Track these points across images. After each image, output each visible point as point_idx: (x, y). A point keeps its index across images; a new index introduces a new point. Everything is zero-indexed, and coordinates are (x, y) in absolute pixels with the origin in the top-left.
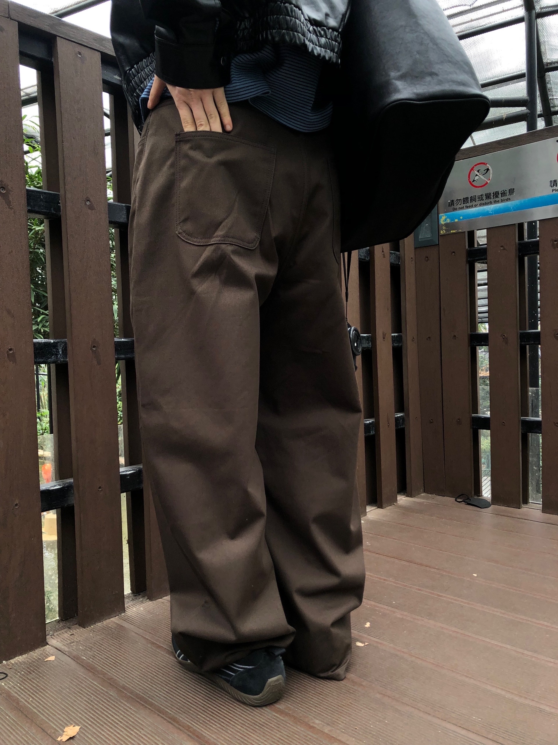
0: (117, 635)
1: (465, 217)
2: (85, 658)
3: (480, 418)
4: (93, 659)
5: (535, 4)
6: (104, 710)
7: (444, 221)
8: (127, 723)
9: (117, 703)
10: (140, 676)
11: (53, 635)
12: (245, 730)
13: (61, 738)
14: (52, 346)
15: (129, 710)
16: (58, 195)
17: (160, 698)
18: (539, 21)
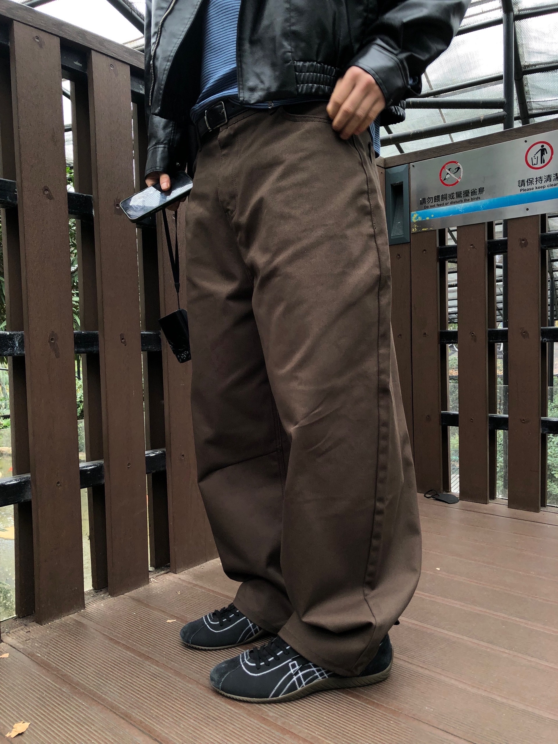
0: (75, 632)
1: (437, 215)
2: (39, 655)
3: (449, 415)
4: (48, 656)
5: (513, 7)
6: (55, 706)
7: (415, 219)
8: (78, 719)
9: (69, 699)
10: (95, 672)
11: (9, 632)
12: (197, 724)
13: (10, 734)
14: (8, 338)
15: (82, 706)
16: (15, 183)
17: (114, 693)
18: (517, 22)
